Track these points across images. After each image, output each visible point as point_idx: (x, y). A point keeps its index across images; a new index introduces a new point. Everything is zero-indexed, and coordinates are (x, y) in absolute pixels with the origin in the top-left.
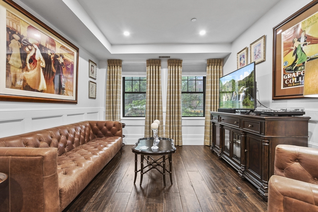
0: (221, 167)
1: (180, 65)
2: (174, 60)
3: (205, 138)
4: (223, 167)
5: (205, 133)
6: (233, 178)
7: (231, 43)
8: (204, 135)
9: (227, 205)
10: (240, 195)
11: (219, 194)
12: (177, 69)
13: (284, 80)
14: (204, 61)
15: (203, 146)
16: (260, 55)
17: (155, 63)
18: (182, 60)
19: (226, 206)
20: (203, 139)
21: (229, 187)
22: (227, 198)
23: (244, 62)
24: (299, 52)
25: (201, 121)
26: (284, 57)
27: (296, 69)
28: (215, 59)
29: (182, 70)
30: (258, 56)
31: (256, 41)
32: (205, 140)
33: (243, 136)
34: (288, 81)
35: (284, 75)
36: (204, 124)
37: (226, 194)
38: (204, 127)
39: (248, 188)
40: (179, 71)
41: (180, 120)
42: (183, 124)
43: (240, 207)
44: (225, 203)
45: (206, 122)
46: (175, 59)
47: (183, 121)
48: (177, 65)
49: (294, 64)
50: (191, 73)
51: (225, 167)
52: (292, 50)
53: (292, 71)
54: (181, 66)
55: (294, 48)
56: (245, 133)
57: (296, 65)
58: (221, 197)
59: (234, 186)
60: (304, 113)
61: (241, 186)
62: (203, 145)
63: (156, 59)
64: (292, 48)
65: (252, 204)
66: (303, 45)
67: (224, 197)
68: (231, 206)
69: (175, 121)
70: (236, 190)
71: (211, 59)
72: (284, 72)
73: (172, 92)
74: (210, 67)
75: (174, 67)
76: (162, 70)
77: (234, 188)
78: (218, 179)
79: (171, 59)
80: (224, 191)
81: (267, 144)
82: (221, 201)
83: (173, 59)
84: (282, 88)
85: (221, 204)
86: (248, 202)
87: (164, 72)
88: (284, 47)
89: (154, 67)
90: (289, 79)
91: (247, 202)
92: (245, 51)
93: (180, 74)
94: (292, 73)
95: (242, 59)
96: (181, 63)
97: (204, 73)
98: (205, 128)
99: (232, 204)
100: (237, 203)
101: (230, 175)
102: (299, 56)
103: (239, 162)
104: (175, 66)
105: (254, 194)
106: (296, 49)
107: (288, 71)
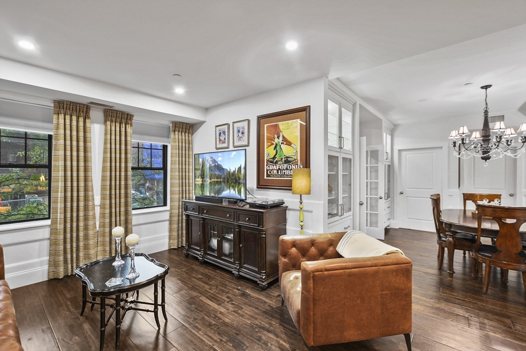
0: (209, 272)
1: (129, 122)
2: (118, 113)
3: (170, 239)
4: (210, 271)
5: (170, 230)
6: (228, 281)
7: (207, 110)
8: (167, 234)
9: (239, 309)
10: (244, 295)
11: (226, 303)
12: (123, 130)
13: (267, 170)
14: (167, 122)
15: (167, 251)
16: (243, 138)
17: (76, 110)
18: (133, 116)
19: (239, 311)
20: (167, 240)
21: (230, 291)
22: (236, 304)
23: (225, 139)
24: (278, 148)
25: (164, 213)
26: (267, 148)
27: (276, 162)
28: (183, 123)
29: (132, 132)
30: (242, 139)
31: (239, 121)
32: (170, 242)
33: (237, 230)
34: (270, 172)
35: (267, 165)
36: (168, 218)
37: (232, 300)
38: (167, 223)
39: (246, 285)
40: (129, 134)
41: (129, 218)
42: (133, 223)
43: (250, 306)
44: (237, 309)
45: (171, 214)
46: (120, 111)
47: (134, 218)
48: (123, 122)
49: (274, 158)
50: (146, 137)
51: (213, 271)
52: (273, 144)
53: (273, 163)
54: (131, 125)
55: (275, 143)
56: (240, 226)
57: (276, 159)
58: (230, 305)
59: (234, 288)
60: (284, 203)
61: (240, 285)
62: (167, 249)
63: (80, 104)
64: (273, 142)
65: (257, 298)
66: (282, 143)
67: (232, 304)
68: (243, 308)
69: (120, 220)
70: (238, 292)
71: (178, 122)
72: (267, 162)
73: (113, 168)
74: (177, 133)
75: (118, 125)
76: (92, 125)
77: (235, 290)
78: (215, 287)
79: (112, 110)
80: (228, 297)
81: (264, 236)
82: (233, 309)
83: (117, 111)
84: (265, 178)
85: (235, 311)
86: (253, 297)
87: (97, 131)
88: (267, 139)
89: (74, 118)
90: (272, 170)
91: (252, 299)
92: (226, 126)
93: (129, 138)
94: (273, 165)
95: (222, 134)
96: (131, 119)
97: (166, 139)
98: (170, 224)
99: (243, 307)
100: (245, 304)
101: (223, 278)
102: (278, 152)
103: (232, 260)
104: (120, 123)
105: (253, 288)
106: (276, 144)
107: (270, 162)
